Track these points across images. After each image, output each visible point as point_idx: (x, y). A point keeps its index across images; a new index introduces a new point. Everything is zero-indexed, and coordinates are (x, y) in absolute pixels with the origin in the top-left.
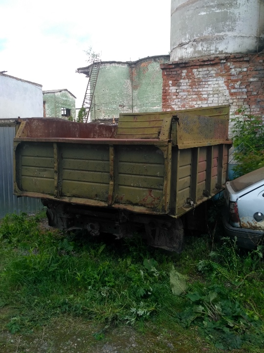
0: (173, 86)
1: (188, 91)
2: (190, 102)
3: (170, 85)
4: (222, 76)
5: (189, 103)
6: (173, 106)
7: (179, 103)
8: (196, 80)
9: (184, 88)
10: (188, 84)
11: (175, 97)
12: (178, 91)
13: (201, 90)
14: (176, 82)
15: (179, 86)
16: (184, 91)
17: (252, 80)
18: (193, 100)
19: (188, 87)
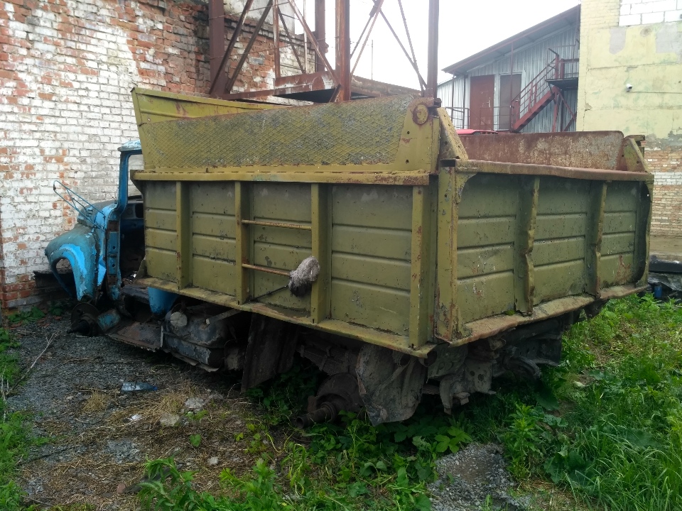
0: (17, 20)
1: (57, 45)
2: (63, 73)
3: (11, 15)
4: (123, 26)
5: (60, 75)
6: (21, 76)
7: (35, 71)
8: (71, 20)
9: (48, 32)
10: (55, 25)
11: (23, 52)
12: (31, 37)
13: (83, 47)
14: (23, 10)
15: (34, 25)
16: (46, 40)
17: (171, 50)
18: (69, 69)
19: (55, 33)
